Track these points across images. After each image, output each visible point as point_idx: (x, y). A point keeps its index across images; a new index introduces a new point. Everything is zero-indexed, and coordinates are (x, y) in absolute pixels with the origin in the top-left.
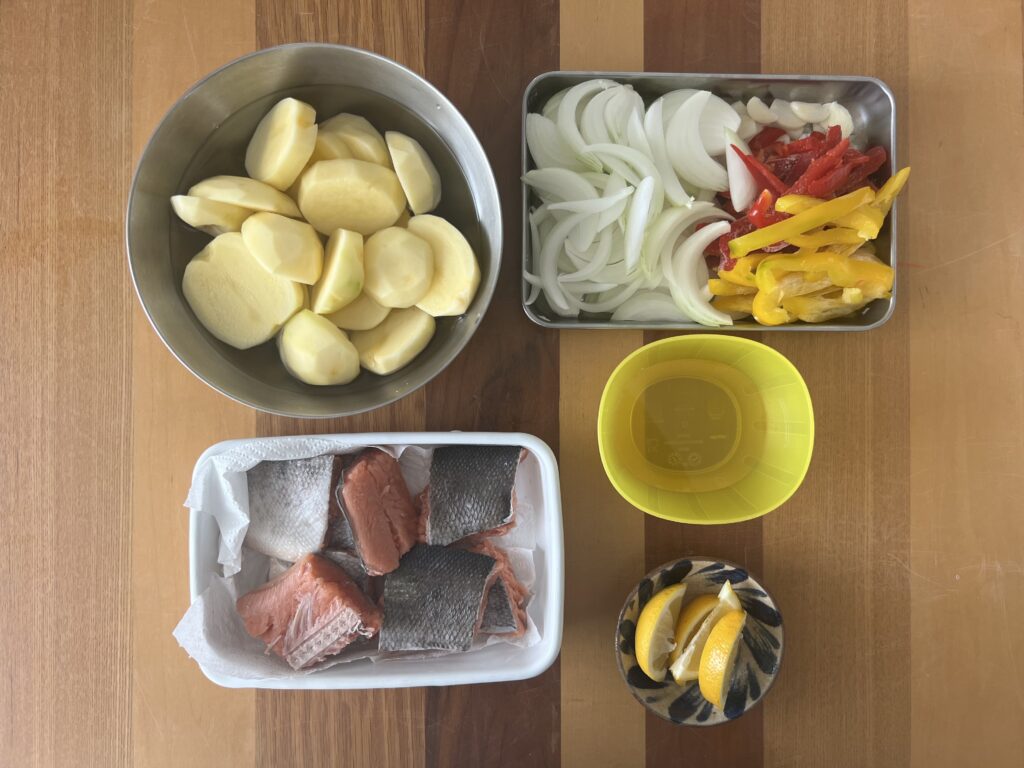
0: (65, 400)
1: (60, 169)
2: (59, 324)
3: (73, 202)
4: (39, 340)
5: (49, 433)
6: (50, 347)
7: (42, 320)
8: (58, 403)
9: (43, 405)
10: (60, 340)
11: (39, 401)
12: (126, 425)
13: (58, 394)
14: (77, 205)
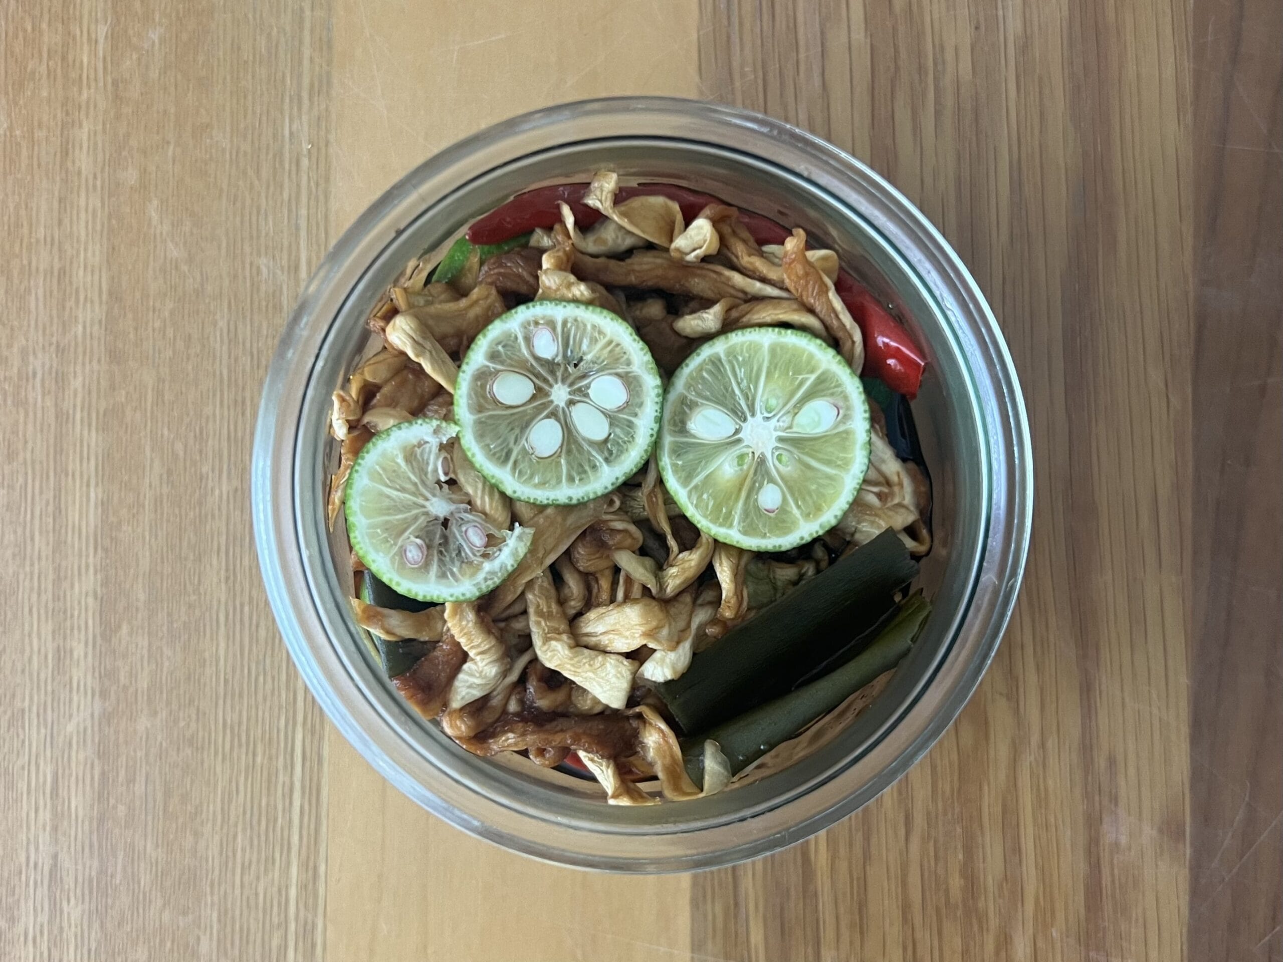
0: (122, 810)
1: (118, 117)
2: (105, 583)
3: (155, 216)
4: (47, 628)
5: (73, 911)
6: (79, 651)
7: (57, 569)
8: (101, 821)
9: (55, 829)
10: (108, 630)
11: (45, 815)
12: (303, 887)
13: (101, 796)
14: (166, 228)
